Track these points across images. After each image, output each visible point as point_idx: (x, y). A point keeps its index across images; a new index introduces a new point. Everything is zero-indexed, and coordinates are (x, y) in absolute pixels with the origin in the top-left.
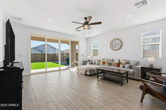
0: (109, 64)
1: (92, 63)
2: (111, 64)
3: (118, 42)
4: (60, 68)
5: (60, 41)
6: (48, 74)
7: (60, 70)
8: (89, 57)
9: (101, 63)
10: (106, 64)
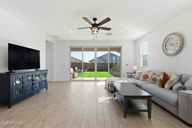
0: (153, 80)
2: (156, 81)
3: (176, 40)
4: (96, 79)
5: (96, 49)
6: (84, 83)
7: (96, 81)
9: (141, 78)
10: (149, 79)
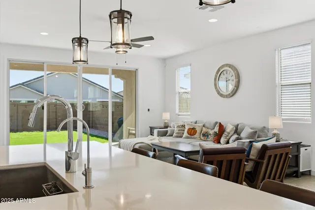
0: (204, 135)
1: (167, 132)
3: (231, 75)
5: (80, 71)
8: (166, 116)
9: (186, 134)
